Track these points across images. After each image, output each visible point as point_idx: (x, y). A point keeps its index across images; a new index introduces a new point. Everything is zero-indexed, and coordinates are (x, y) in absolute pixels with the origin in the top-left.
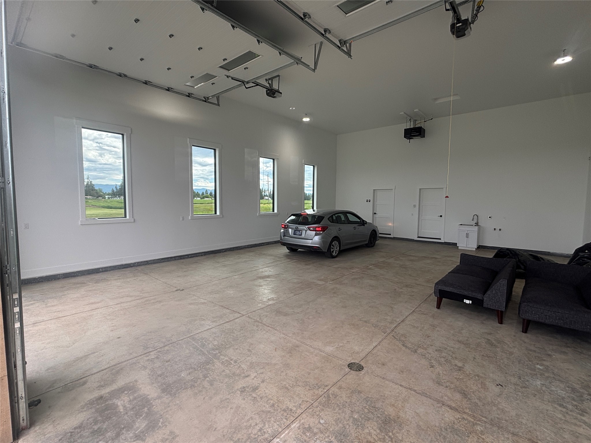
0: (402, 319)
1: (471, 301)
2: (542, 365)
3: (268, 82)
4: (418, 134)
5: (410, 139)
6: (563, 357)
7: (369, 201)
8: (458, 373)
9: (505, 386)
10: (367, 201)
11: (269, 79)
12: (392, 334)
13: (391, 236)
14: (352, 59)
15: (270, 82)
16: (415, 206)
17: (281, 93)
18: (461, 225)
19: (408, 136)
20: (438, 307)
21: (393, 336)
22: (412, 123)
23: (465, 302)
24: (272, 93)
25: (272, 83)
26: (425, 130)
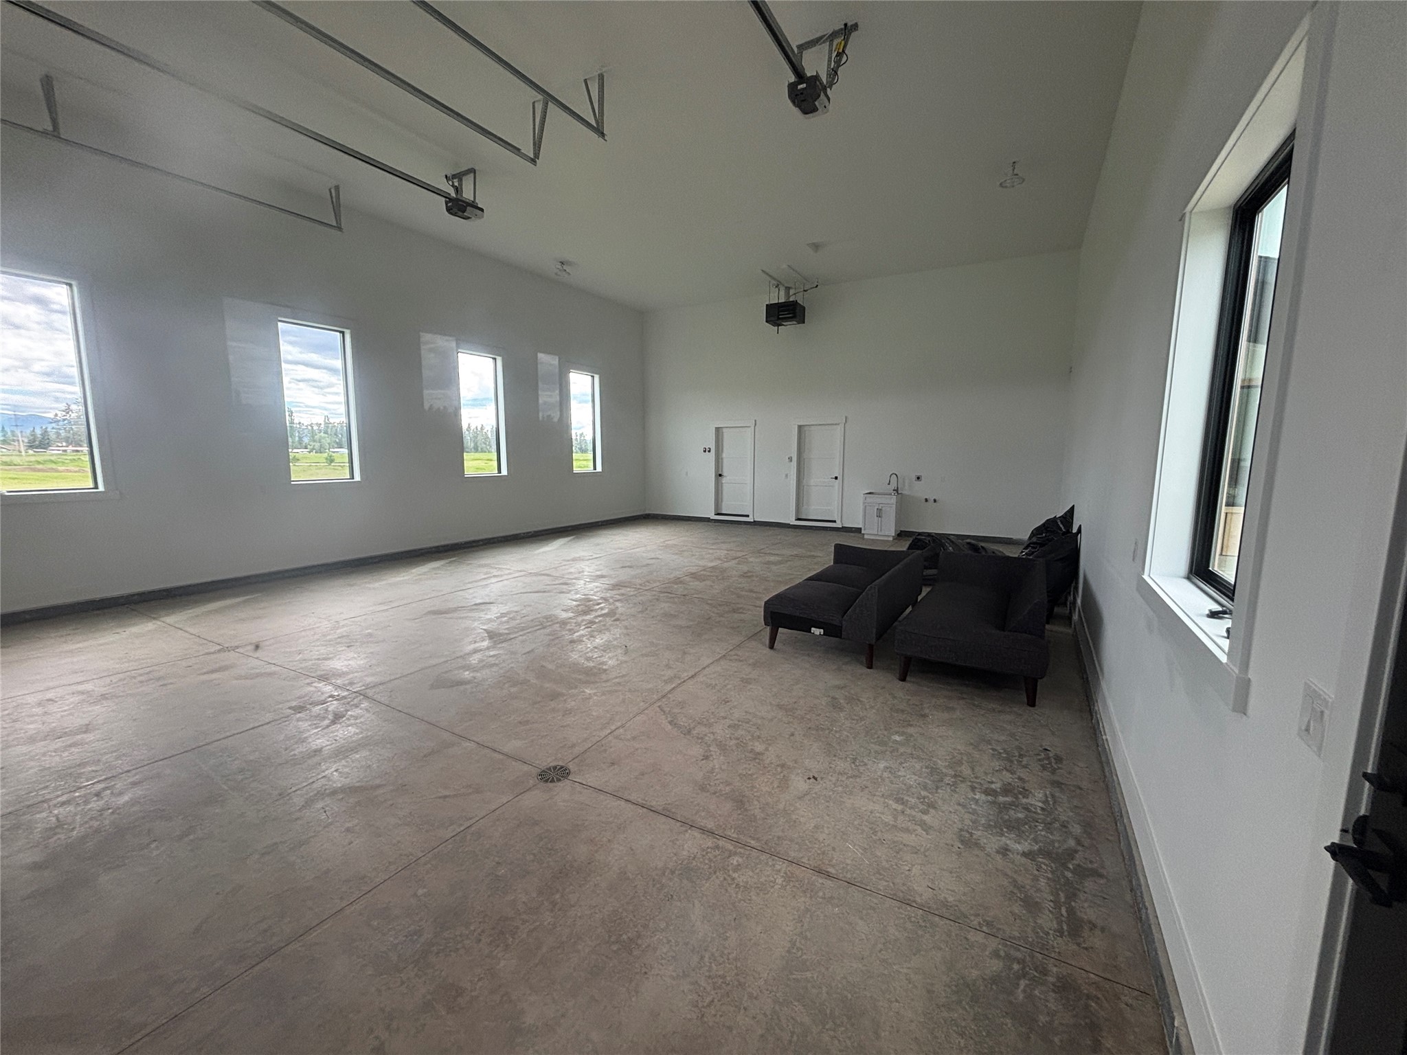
0: (690, 674)
1: (822, 631)
2: (902, 734)
3: (453, 182)
4: (791, 315)
5: (779, 325)
6: (946, 715)
7: (709, 451)
8: (749, 764)
9: (822, 778)
10: (705, 451)
11: (454, 176)
12: (659, 704)
13: (750, 519)
14: (606, 140)
15: (456, 184)
16: (790, 459)
17: (482, 210)
18: (870, 493)
19: (772, 319)
20: (772, 647)
21: (659, 707)
22: (782, 293)
23: (812, 632)
24: (459, 207)
25: (461, 184)
26: (804, 308)
